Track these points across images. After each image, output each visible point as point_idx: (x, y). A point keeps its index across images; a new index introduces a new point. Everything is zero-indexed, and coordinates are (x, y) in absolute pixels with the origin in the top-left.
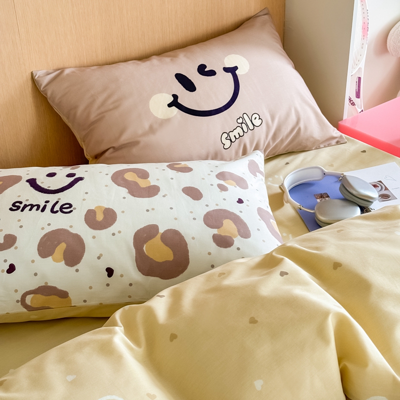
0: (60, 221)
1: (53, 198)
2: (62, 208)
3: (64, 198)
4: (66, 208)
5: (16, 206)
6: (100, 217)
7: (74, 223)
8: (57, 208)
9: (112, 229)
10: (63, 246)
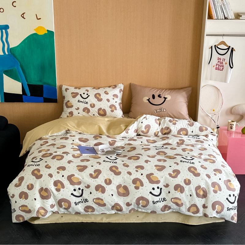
0: (86, 106)
1: (85, 100)
2: (86, 103)
3: (87, 100)
4: (87, 103)
5: (79, 101)
6: (92, 105)
7: (88, 106)
8: (85, 103)
9: (94, 108)
10: (86, 110)
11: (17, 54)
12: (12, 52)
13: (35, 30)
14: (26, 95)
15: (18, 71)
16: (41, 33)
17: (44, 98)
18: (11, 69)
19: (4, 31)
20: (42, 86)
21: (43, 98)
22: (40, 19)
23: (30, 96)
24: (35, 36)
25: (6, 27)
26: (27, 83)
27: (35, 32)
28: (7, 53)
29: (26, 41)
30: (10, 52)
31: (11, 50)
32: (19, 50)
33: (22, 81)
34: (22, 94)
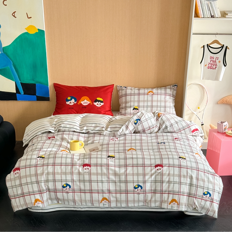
11: (9, 53)
16: (32, 32)
21: (36, 96)
22: (31, 18)
24: (26, 35)
27: (26, 31)
29: (18, 40)
32: (11, 49)
34: (16, 92)
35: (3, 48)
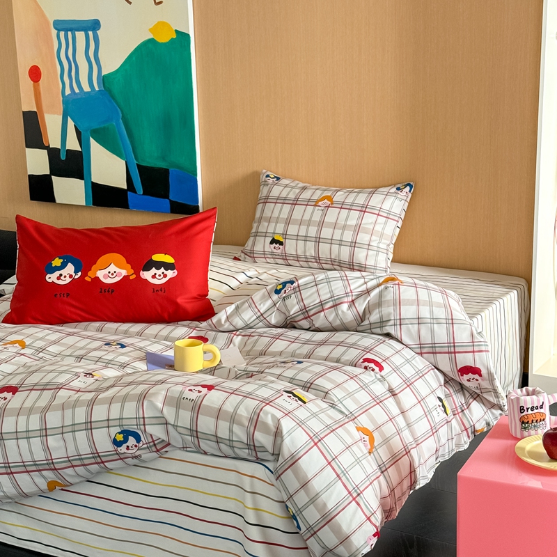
11: (116, 90)
12: (106, 85)
13: (151, 30)
14: (135, 192)
15: (119, 131)
16: (164, 38)
17: (170, 201)
18: (106, 125)
19: (91, 33)
20: (166, 171)
21: (168, 200)
22: (161, 3)
23: (144, 194)
24: (150, 45)
25: (95, 25)
26: (136, 162)
27: (151, 36)
28: (97, 89)
29: (134, 58)
30: (102, 85)
31: (104, 80)
32: (119, 80)
33: (126, 155)
34: (126, 188)
35: (103, 77)
